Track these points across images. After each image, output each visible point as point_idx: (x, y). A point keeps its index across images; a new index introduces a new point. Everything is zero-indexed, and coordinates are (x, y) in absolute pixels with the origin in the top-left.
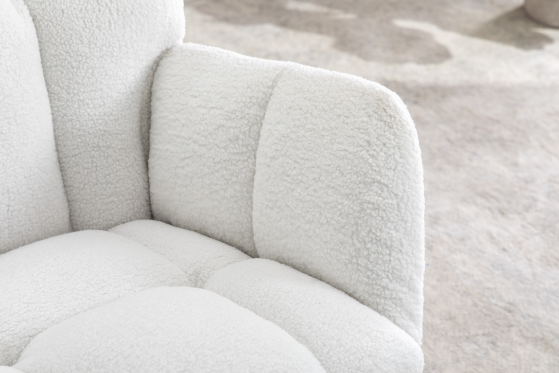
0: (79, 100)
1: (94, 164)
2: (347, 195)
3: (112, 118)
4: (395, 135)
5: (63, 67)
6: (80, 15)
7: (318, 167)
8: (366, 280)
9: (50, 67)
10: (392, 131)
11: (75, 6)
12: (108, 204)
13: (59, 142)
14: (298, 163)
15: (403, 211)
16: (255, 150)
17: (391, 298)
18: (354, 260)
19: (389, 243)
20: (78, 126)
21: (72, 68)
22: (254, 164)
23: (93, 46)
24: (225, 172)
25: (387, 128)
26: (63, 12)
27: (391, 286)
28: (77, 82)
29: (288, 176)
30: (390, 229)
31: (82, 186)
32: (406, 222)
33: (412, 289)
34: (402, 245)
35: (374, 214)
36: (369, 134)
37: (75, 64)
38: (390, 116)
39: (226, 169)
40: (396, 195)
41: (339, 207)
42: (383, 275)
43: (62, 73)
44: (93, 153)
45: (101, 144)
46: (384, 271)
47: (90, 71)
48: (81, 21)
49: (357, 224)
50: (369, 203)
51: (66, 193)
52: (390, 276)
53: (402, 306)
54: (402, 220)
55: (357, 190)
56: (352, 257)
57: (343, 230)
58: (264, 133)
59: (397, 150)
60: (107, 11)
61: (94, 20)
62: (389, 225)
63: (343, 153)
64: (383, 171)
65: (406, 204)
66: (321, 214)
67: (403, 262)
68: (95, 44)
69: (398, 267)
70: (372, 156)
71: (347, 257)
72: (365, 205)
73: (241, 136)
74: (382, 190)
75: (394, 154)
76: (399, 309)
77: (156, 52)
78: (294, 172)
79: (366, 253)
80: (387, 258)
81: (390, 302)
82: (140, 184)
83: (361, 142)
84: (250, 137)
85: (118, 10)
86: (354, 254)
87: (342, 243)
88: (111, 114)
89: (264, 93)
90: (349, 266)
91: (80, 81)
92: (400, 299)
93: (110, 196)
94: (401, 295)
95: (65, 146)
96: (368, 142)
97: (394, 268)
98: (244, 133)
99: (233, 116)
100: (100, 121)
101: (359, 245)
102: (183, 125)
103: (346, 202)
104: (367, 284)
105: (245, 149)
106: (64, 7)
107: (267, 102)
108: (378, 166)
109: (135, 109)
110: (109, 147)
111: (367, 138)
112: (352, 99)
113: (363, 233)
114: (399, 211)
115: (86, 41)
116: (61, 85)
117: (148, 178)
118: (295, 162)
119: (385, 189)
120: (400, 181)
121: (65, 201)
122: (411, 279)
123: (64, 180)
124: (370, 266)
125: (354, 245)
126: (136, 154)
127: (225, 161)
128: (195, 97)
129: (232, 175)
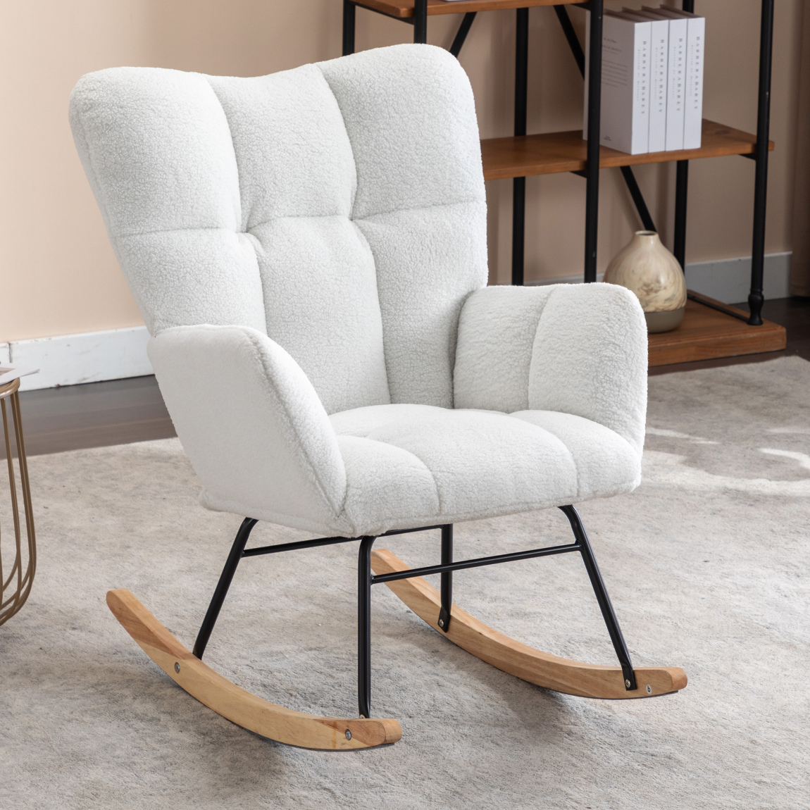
0: (404, 315)
1: (412, 365)
2: (591, 353)
3: (427, 331)
4: (627, 314)
5: (393, 289)
6: (407, 252)
7: (573, 338)
8: (602, 408)
9: (383, 289)
10: (625, 311)
11: (405, 245)
12: (421, 397)
13: (387, 347)
14: (560, 339)
15: (630, 363)
16: (532, 343)
17: (618, 420)
18: (594, 395)
19: (618, 383)
20: (402, 334)
21: (400, 290)
22: (531, 352)
23: (416, 275)
24: (509, 360)
25: (621, 310)
26: (395, 248)
27: (619, 412)
28: (402, 301)
29: (553, 349)
30: (620, 374)
32: (632, 370)
33: (635, 417)
34: (628, 386)
35: (609, 364)
36: (609, 314)
37: (402, 287)
38: (625, 302)
39: (511, 358)
40: (625, 352)
41: (586, 361)
42: (613, 404)
43: (392, 294)
44: (412, 356)
45: (419, 349)
46: (614, 402)
47: (413, 293)
48: (409, 256)
49: (597, 371)
50: (606, 356)
51: (390, 388)
52: (619, 406)
53: (626, 427)
54: (629, 369)
55: (598, 349)
56: (593, 393)
57: (587, 376)
58: (539, 328)
59: (628, 323)
60: (428, 250)
61: (418, 256)
62: (619, 371)
63: (590, 327)
64: (617, 336)
65: (632, 359)
66: (573, 368)
67: (628, 397)
68: (418, 274)
69: (624, 400)
70: (610, 327)
71: (590, 394)
72: (603, 359)
74: (615, 349)
75: (625, 326)
76: (624, 428)
77: (464, 291)
78: (557, 345)
79: (602, 389)
80: (617, 393)
81: (618, 423)
82: (447, 387)
83: (603, 319)
84: (529, 333)
85: (436, 251)
86: (593, 391)
87: (586, 385)
88: (427, 329)
89: (541, 302)
90: (591, 400)
91: (405, 300)
92: (625, 422)
93: (423, 392)
94: (626, 420)
95: (390, 350)
96: (608, 319)
97: (621, 400)
98: (525, 330)
99: (517, 319)
100: (418, 332)
101: (597, 385)
102: (481, 333)
103: (590, 358)
104: (602, 411)
105: (525, 342)
106: (396, 245)
107: (543, 309)
108: (613, 333)
109: (445, 330)
110: (424, 353)
111: (607, 316)
112: (600, 294)
113: (601, 377)
114: (627, 363)
115: (411, 271)
116: (391, 303)
117: (453, 384)
118: (558, 339)
119: (618, 348)
120: (628, 343)
121: (388, 393)
122: (634, 410)
123: (388, 378)
124: (604, 398)
125: (594, 385)
126: (444, 364)
127: (510, 352)
128: (491, 313)
129: (515, 361)
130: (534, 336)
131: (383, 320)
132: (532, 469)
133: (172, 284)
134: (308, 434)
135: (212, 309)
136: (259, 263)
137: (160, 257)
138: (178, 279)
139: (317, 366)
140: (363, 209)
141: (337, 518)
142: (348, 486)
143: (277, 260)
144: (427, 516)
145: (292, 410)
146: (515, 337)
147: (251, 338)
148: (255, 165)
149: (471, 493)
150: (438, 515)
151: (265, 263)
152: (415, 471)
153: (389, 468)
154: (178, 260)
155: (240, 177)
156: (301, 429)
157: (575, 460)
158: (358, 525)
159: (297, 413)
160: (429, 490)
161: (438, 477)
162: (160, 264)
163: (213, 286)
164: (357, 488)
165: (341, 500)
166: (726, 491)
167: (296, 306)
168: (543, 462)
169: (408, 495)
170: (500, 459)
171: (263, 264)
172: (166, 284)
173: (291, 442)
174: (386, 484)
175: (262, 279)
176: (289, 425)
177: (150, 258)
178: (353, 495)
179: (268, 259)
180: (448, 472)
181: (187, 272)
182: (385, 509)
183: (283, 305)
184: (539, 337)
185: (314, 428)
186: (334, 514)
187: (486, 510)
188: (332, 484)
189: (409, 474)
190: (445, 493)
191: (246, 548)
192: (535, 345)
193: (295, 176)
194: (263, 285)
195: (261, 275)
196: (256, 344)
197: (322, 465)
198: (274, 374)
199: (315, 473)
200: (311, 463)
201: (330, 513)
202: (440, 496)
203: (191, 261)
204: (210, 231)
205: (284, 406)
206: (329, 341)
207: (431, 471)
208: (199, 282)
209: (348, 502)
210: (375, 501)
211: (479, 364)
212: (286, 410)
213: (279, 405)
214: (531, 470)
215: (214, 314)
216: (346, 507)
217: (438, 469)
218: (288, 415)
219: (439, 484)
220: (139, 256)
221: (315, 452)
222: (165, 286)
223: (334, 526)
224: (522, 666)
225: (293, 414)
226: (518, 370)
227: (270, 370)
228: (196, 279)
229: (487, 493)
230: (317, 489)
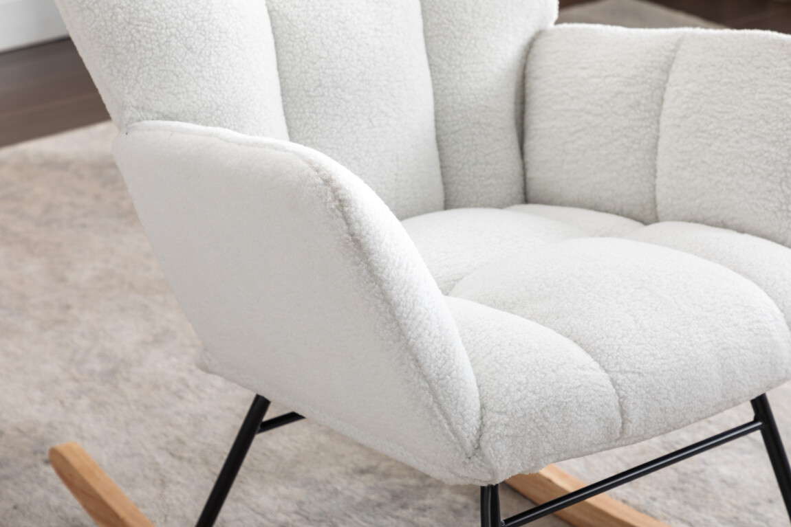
0: (462, 72)
1: (475, 143)
2: (773, 142)
3: (492, 93)
5: (445, 36)
7: (739, 118)
9: (433, 37)
13: (439, 118)
14: (715, 117)
18: (784, 207)
20: (459, 100)
21: (455, 37)
22: (658, 130)
23: (476, 15)
24: (625, 140)
28: (459, 54)
29: (703, 132)
31: (460, 166)
37: (458, 34)
39: (627, 137)
41: (766, 155)
43: (444, 43)
44: (473, 130)
45: (482, 121)
47: (473, 42)
55: (785, 137)
56: (781, 203)
57: (771, 178)
63: (766, 102)
66: (744, 164)
68: (479, 13)
71: (777, 204)
73: (643, 101)
78: (711, 127)
84: (652, 102)
86: (783, 201)
87: (770, 192)
88: (492, 90)
89: (666, 56)
90: (779, 214)
91: (462, 52)
93: (489, 178)
95: (444, 122)
98: (646, 98)
99: (633, 81)
100: (482, 96)
102: (573, 98)
103: (773, 150)
105: (647, 115)
107: (670, 66)
109: (512, 89)
110: (489, 125)
112: (771, 50)
115: (469, 10)
116: (443, 56)
117: (524, 164)
118: (712, 116)
121: (441, 183)
123: (441, 161)
125: (783, 191)
127: (625, 128)
128: (584, 68)
129: (633, 142)
131: (433, 80)
132: (742, 348)
133: (149, 54)
134: (420, 330)
135: (210, 88)
136: (269, 12)
137: (130, 13)
138: (159, 46)
139: (356, 158)
141: (467, 461)
142: (483, 407)
143: (295, 6)
145: (394, 292)
146: (631, 107)
147: (317, 171)
149: (667, 401)
150: (617, 440)
151: (278, 12)
152: (585, 376)
153: (546, 374)
154: (158, 17)
156: (409, 322)
158: (502, 471)
159: (402, 296)
160: (608, 405)
161: (619, 382)
162: (129, 23)
163: (210, 53)
164: (500, 413)
165: (475, 432)
167: (324, 73)
168: (756, 334)
169: (579, 418)
170: (700, 338)
171: (275, 14)
172: (141, 54)
173: (391, 342)
174: (545, 403)
175: (274, 34)
176: (389, 316)
177: (114, 13)
178: (495, 425)
179: (282, 6)
180: (633, 372)
181: (172, 35)
182: (545, 444)
183: (306, 72)
185: (428, 319)
186: (464, 456)
188: (459, 408)
189: (578, 383)
190: (631, 406)
194: (276, 43)
195: (274, 29)
196: (327, 181)
197: (442, 379)
198: (364, 233)
199: (432, 391)
200: (425, 377)
201: (457, 454)
202: (622, 412)
203: (177, 18)
205: (380, 286)
206: (370, 121)
207: (607, 371)
208: (190, 49)
209: (486, 436)
210: (529, 433)
211: (573, 142)
212: (383, 293)
213: (371, 285)
214: (742, 351)
215: (214, 95)
216: (483, 444)
217: (617, 369)
218: (387, 301)
219: (622, 393)
220: (97, 11)
221: (431, 359)
222: (139, 57)
223: (462, 472)
225: (396, 298)
227: (357, 226)
228: (185, 45)
229: (687, 396)
230: (436, 416)
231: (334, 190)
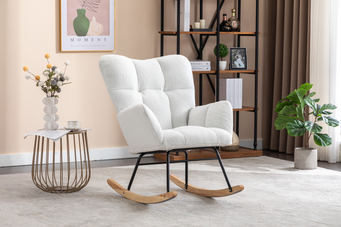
0: (176, 112)
2: (220, 114)
4: (228, 106)
6: (177, 98)
7: (216, 112)
9: (171, 106)
13: (172, 119)
14: (212, 113)
18: (221, 123)
19: (226, 120)
20: (176, 116)
21: (175, 106)
22: (206, 118)
27: (227, 127)
28: (176, 109)
29: (211, 115)
34: (229, 121)
35: (224, 116)
38: (227, 104)
41: (219, 116)
45: (179, 120)
46: (225, 125)
47: (178, 107)
49: (221, 118)
54: (229, 117)
55: (222, 113)
58: (207, 112)
60: (181, 98)
61: (179, 99)
62: (226, 118)
64: (226, 111)
66: (216, 118)
69: (228, 124)
70: (224, 109)
77: (190, 108)
79: (223, 122)
80: (226, 123)
81: (226, 129)
85: (183, 98)
87: (219, 121)
88: (181, 115)
90: (220, 125)
92: (228, 129)
98: (204, 113)
99: (203, 111)
100: (179, 116)
101: (221, 121)
104: (223, 127)
105: (204, 116)
106: (174, 97)
109: (186, 116)
115: (178, 102)
116: (173, 109)
119: (226, 113)
122: (230, 126)
124: (223, 124)
127: (201, 118)
130: (206, 114)
131: (171, 113)
134: (155, 126)
136: (142, 98)
137: (120, 95)
138: (124, 100)
140: (166, 89)
142: (164, 137)
143: (147, 98)
144: (182, 145)
146: (202, 115)
147: (141, 105)
148: (141, 77)
149: (193, 140)
150: (185, 145)
151: (144, 98)
154: (124, 95)
155: (138, 79)
156: (153, 124)
157: (217, 135)
159: (152, 121)
160: (183, 139)
161: (185, 136)
163: (132, 101)
164: (166, 138)
165: (162, 141)
166: (250, 173)
169: (178, 140)
173: (150, 127)
174: (173, 137)
176: (150, 123)
177: (117, 95)
178: (165, 140)
180: (187, 135)
181: (126, 98)
184: (207, 114)
187: (196, 144)
188: (160, 137)
189: (178, 135)
190: (187, 140)
191: (140, 163)
192: (207, 116)
193: (151, 80)
195: (143, 101)
197: (158, 133)
199: (156, 134)
200: (155, 132)
201: (160, 144)
202: (185, 140)
203: (127, 96)
204: (131, 90)
207: (183, 135)
208: (129, 100)
210: (170, 141)
211: (194, 122)
212: (149, 120)
214: (207, 136)
217: (185, 134)
218: (150, 121)
220: (115, 95)
221: (156, 130)
222: (121, 101)
223: (161, 147)
224: (205, 193)
226: (203, 122)
227: (146, 111)
230: (157, 138)
231: (143, 107)
